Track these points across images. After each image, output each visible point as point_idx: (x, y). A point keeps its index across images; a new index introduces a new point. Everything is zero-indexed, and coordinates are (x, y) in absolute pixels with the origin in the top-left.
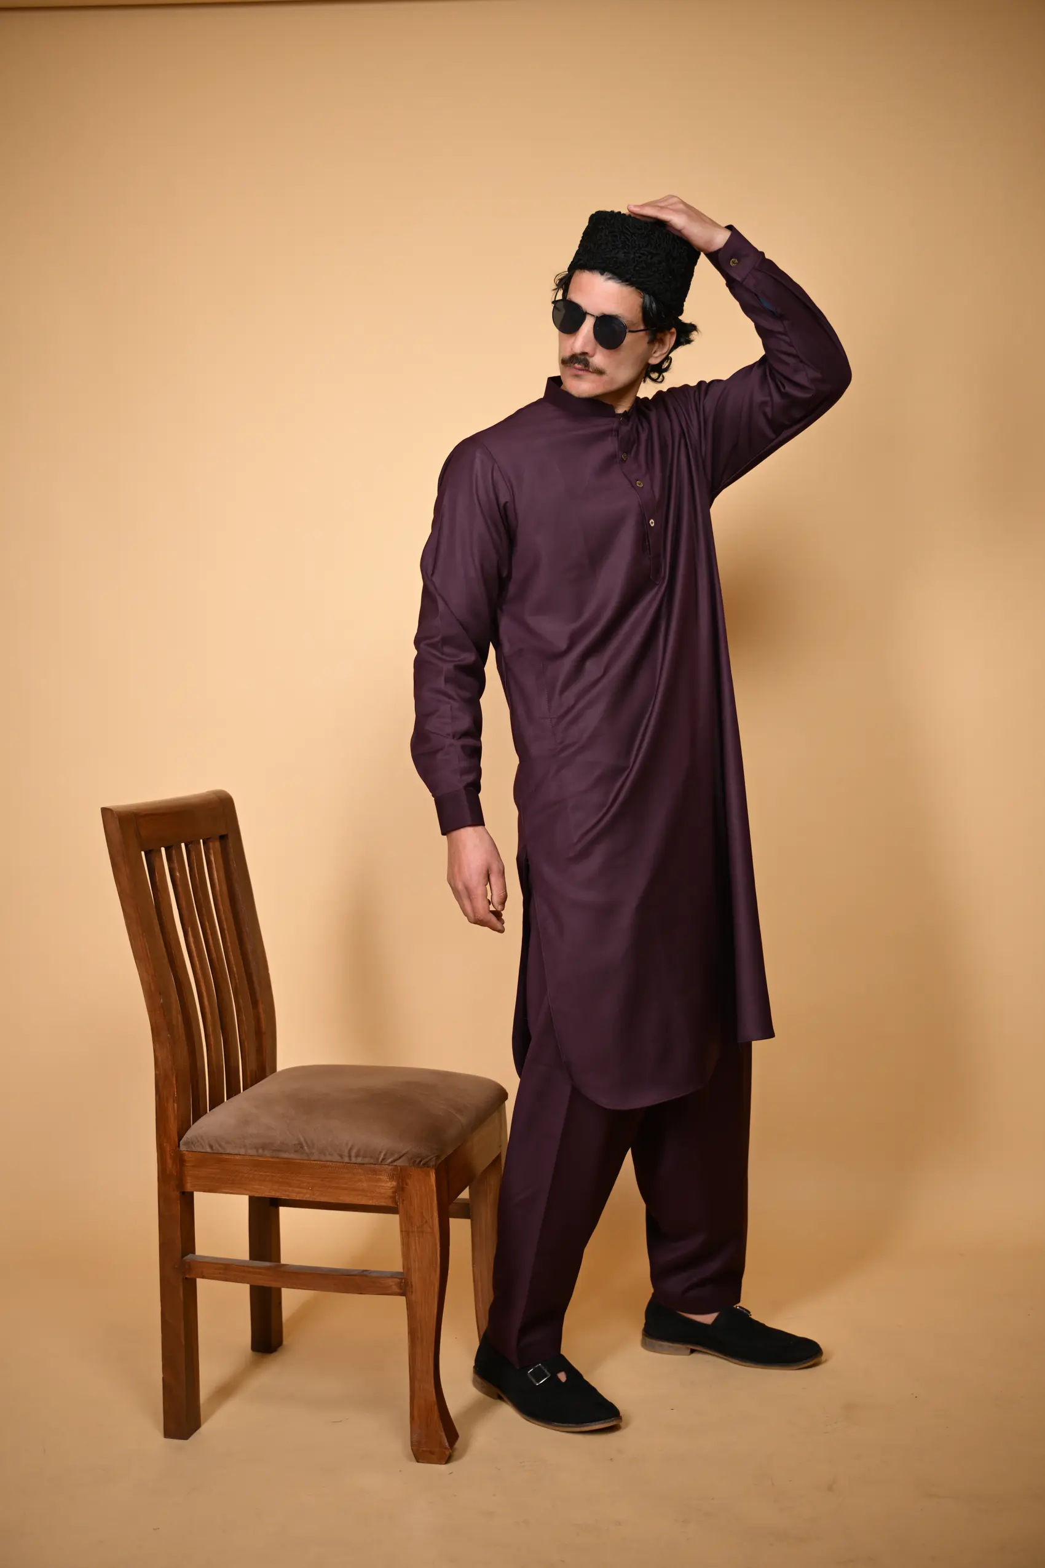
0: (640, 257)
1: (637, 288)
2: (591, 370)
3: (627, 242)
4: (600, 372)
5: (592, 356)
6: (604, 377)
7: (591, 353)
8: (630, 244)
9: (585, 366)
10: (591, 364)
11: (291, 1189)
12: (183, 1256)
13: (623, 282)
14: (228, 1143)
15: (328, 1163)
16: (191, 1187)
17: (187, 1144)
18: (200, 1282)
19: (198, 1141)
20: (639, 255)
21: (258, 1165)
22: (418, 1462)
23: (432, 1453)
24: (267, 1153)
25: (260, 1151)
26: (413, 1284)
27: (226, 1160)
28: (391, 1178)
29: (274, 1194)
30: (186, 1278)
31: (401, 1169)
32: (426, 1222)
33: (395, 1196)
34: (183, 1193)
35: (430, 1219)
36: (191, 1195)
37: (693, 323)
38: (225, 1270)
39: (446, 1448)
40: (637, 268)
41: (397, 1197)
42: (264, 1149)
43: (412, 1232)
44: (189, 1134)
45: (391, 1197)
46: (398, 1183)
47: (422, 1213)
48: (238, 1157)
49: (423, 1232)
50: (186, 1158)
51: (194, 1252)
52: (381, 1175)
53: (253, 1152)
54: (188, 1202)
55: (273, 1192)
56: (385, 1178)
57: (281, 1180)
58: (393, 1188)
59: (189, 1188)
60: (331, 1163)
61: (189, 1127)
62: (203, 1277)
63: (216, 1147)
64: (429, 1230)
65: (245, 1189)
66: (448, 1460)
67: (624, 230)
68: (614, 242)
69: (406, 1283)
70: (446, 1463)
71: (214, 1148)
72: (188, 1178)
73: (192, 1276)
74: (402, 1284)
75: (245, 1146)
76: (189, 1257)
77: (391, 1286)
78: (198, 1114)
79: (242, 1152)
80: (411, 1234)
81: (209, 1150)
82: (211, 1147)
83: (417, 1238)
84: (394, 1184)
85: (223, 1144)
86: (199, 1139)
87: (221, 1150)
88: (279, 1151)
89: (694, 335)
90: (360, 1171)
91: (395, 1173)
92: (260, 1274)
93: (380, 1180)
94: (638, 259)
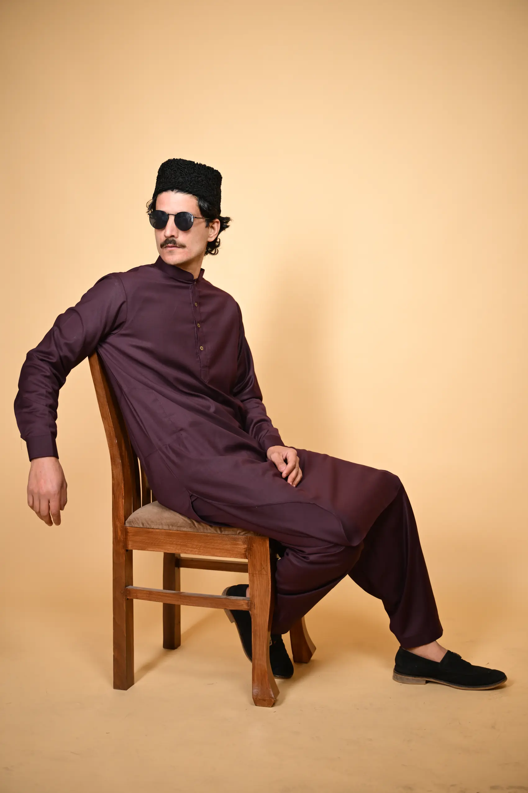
0: (191, 179)
1: (194, 195)
2: (178, 246)
3: (182, 173)
4: (183, 246)
5: (177, 238)
6: (186, 249)
7: (176, 235)
8: (184, 173)
9: (174, 244)
10: (177, 242)
11: (187, 549)
12: (126, 586)
13: (185, 192)
14: (152, 522)
15: (209, 534)
16: (131, 547)
17: (130, 522)
18: (135, 601)
19: (136, 521)
20: (190, 178)
21: (169, 535)
22: (256, 705)
23: (264, 700)
24: (175, 528)
25: (171, 527)
26: (255, 604)
27: (152, 532)
28: (244, 543)
29: (177, 552)
30: (128, 599)
31: (249, 537)
32: (264, 568)
33: (246, 553)
34: (127, 550)
35: (266, 567)
36: (131, 551)
37: (227, 217)
38: (149, 595)
39: (273, 698)
40: (191, 184)
41: (247, 554)
42: (172, 526)
43: (256, 574)
44: (131, 518)
45: (244, 554)
46: (248, 546)
47: (261, 564)
48: (157, 530)
49: (261, 574)
50: (129, 530)
51: (132, 585)
52: (239, 541)
53: (166, 527)
54: (129, 555)
55: (177, 550)
56: (240, 543)
57: (182, 543)
58: (245, 548)
59: (130, 548)
60: (210, 534)
61: (130, 514)
62: (137, 598)
63: (146, 525)
64: (265, 573)
65: (161, 549)
66: (273, 705)
67: (179, 167)
68: (175, 173)
69: (251, 603)
70: (272, 707)
71: (145, 525)
72: (130, 542)
73: (131, 598)
74: (249, 604)
75: (162, 524)
76: (130, 587)
77: (242, 605)
78: (137, 507)
79: (160, 527)
80: (255, 575)
81: (141, 526)
82: (143, 524)
83: (258, 577)
84: (246, 546)
85: (149, 522)
86: (136, 520)
87: (148, 526)
88: (181, 527)
89: (230, 223)
90: (227, 539)
91: (247, 540)
92: (168, 597)
93: (238, 544)
94: (190, 180)
